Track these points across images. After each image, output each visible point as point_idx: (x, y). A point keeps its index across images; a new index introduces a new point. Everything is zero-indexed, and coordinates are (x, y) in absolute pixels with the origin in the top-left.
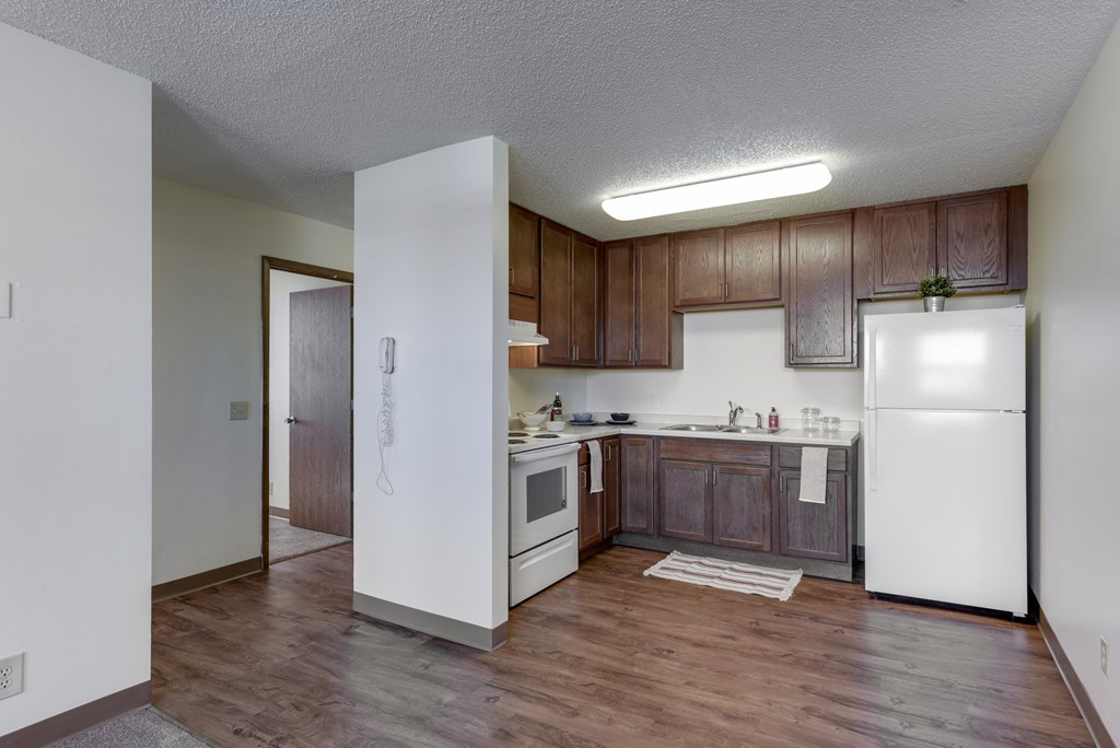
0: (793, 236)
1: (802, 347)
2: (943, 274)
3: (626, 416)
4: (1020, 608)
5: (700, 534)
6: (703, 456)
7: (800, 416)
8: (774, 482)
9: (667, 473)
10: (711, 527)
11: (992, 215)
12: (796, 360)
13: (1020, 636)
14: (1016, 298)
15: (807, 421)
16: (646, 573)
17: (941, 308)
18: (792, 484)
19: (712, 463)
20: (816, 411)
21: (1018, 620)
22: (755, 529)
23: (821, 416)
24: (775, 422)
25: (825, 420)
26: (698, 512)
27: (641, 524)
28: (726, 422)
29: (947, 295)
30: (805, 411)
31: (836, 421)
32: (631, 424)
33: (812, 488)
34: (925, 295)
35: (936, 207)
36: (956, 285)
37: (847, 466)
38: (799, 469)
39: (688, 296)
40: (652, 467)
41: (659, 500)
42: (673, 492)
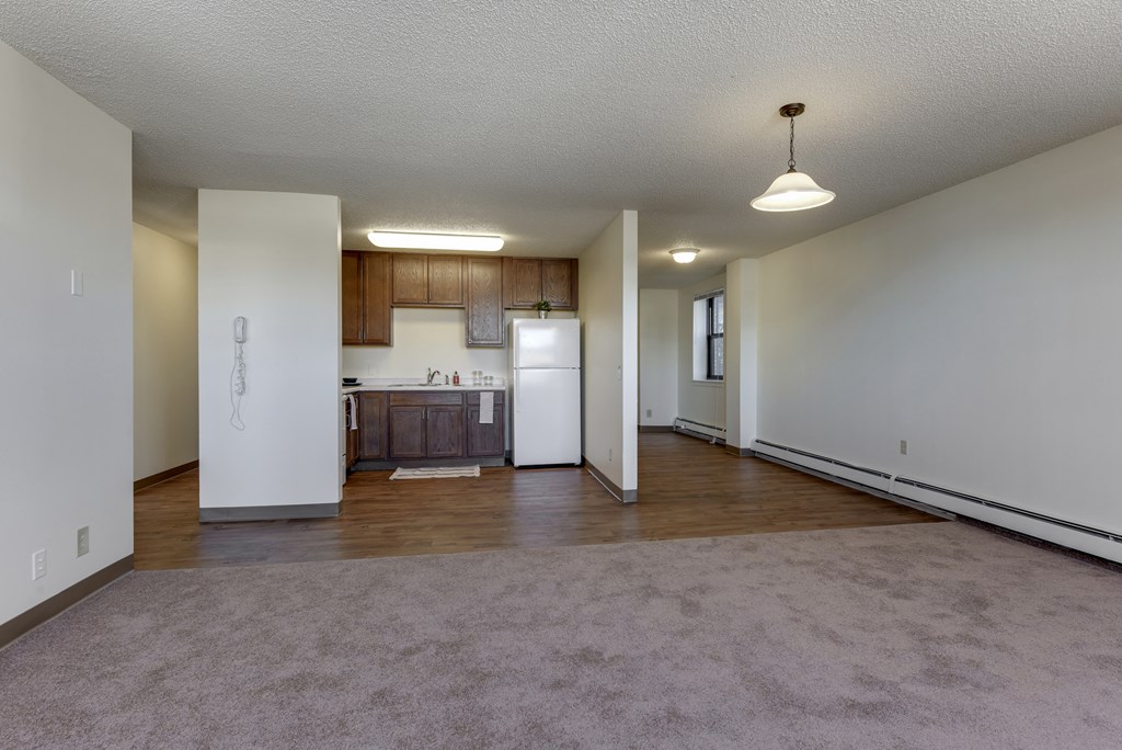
0: (470, 266)
1: (475, 334)
2: (545, 299)
3: (355, 380)
4: (578, 461)
5: (418, 453)
6: (420, 402)
7: (472, 376)
8: (464, 414)
9: (395, 416)
10: (425, 446)
11: (565, 272)
12: (472, 343)
13: (578, 471)
14: (572, 314)
15: (475, 379)
16: (391, 478)
17: (546, 317)
18: (475, 414)
19: (426, 406)
20: (480, 373)
21: (578, 466)
22: (453, 444)
23: (484, 376)
24: (456, 380)
25: (486, 378)
26: (417, 439)
27: (375, 452)
28: (425, 382)
29: (549, 310)
30: (475, 373)
31: (491, 378)
32: (358, 385)
33: (486, 416)
34: (539, 309)
35: (541, 262)
36: (552, 304)
37: (504, 401)
38: (479, 405)
39: (402, 296)
40: (384, 413)
41: (389, 434)
42: (398, 428)
